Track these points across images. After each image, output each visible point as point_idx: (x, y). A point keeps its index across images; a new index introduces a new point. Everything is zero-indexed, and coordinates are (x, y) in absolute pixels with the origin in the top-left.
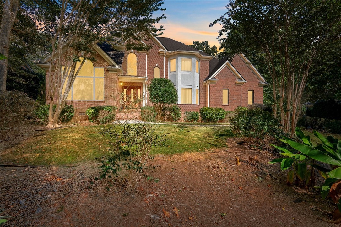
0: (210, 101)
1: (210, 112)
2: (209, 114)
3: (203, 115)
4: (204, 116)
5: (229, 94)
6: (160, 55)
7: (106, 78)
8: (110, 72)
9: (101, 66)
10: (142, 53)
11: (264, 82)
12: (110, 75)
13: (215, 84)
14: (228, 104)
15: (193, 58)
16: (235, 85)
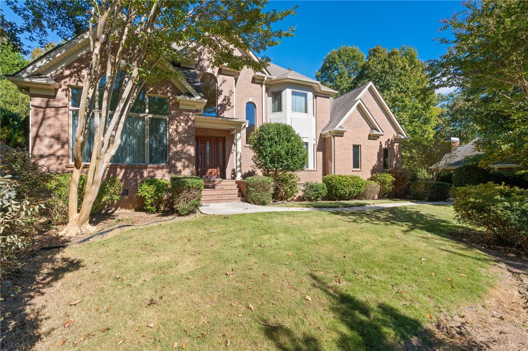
0: (335, 164)
5: (362, 153)
6: (256, 81)
7: (172, 119)
8: (181, 107)
9: (162, 94)
10: (227, 76)
11: (404, 136)
12: (180, 112)
13: (342, 136)
14: (359, 169)
15: (309, 92)
16: (369, 139)
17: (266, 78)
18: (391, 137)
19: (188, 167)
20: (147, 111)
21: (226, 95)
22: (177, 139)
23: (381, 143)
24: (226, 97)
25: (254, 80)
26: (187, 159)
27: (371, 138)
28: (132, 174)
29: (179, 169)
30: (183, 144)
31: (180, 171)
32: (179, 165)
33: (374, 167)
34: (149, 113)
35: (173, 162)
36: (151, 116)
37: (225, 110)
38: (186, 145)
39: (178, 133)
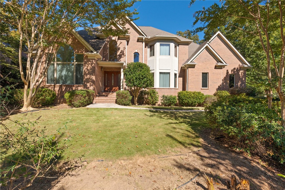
0: (188, 85)
1: (188, 96)
2: (187, 98)
3: (181, 98)
4: (182, 100)
5: (209, 78)
6: (139, 41)
7: (85, 63)
8: (89, 58)
9: (81, 52)
10: (122, 40)
11: (248, 65)
12: (89, 60)
13: (194, 68)
14: (207, 88)
15: (171, 43)
16: (215, 69)
17: (144, 39)
18: (237, 66)
19: (92, 85)
20: (75, 61)
21: (122, 50)
22: (87, 73)
23: (227, 71)
24: (121, 51)
25: (138, 40)
26: (92, 82)
27: (217, 68)
28: (68, 89)
29: (88, 86)
30: (90, 75)
31: (89, 88)
32: (88, 85)
33: (219, 86)
34: (76, 62)
35: (86, 83)
36: (76, 63)
37: (121, 58)
38: (91, 75)
39: (88, 70)
